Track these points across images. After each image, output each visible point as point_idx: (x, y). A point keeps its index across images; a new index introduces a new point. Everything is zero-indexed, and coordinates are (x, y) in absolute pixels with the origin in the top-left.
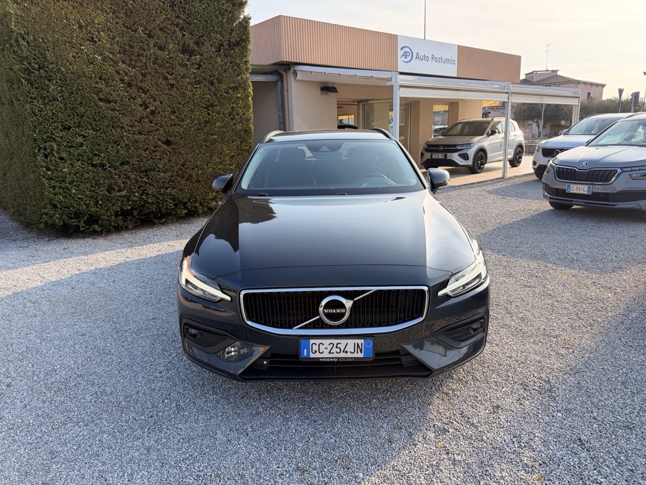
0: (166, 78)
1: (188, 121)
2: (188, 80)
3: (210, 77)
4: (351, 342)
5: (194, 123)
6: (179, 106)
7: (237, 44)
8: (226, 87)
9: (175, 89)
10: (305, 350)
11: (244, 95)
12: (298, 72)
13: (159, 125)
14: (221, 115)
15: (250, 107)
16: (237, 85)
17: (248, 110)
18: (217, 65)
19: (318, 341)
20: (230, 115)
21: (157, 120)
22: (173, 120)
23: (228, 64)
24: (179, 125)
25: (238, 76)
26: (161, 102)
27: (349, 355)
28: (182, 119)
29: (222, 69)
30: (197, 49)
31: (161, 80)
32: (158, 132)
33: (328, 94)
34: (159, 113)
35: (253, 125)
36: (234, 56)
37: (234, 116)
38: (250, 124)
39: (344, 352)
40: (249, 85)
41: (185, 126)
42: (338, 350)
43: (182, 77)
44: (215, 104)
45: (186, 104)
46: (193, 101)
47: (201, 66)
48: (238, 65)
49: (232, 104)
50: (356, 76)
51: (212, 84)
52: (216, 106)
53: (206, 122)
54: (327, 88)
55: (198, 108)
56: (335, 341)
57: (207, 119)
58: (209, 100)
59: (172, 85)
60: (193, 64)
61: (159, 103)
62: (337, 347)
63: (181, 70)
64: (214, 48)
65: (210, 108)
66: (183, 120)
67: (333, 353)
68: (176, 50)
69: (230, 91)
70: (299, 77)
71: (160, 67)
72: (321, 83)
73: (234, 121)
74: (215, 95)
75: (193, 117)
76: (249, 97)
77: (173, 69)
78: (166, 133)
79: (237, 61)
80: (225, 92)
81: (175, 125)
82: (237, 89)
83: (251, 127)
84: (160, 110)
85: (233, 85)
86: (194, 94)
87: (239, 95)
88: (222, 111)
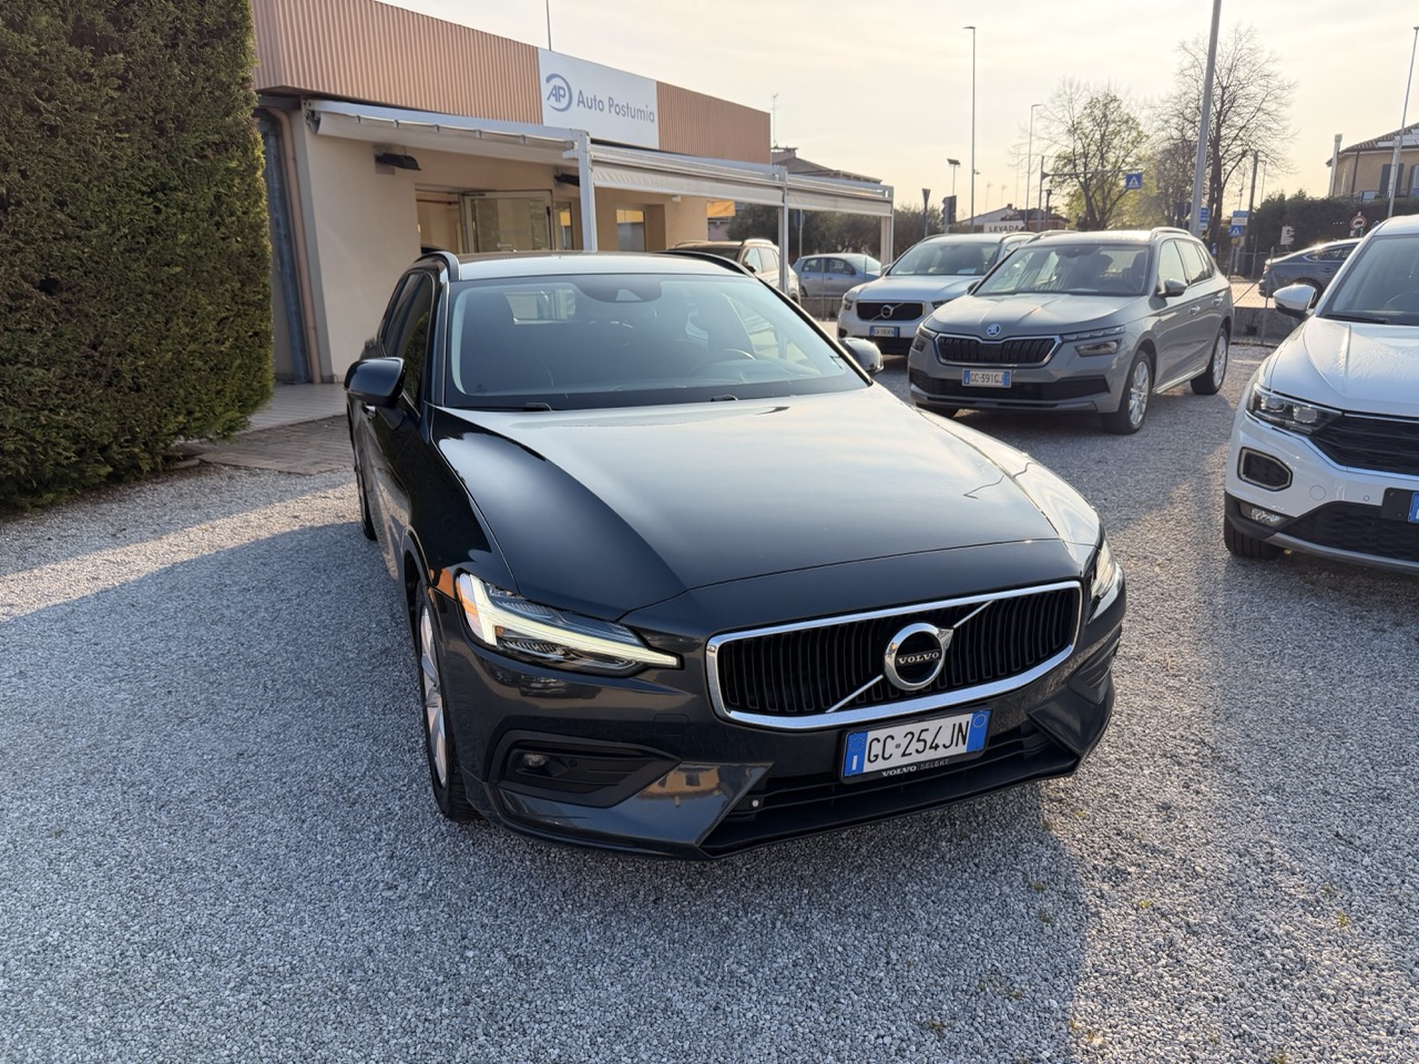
0: (32, 109)
1: (104, 227)
2: (96, 118)
3: (156, 113)
4: (948, 723)
5: (118, 234)
6: (76, 186)
7: (218, 33)
8: (199, 141)
9: (62, 142)
10: (855, 758)
11: (244, 165)
12: (323, 117)
13: (21, 236)
14: (187, 215)
15: (260, 195)
16: (227, 139)
17: (256, 202)
18: (172, 82)
19: (881, 733)
20: (212, 215)
21: (15, 224)
22: (61, 225)
23: (200, 83)
24: (79, 238)
25: (228, 114)
26: (24, 174)
27: (941, 753)
28: (87, 222)
29: (185, 95)
30: (116, 35)
31: (20, 112)
32: (20, 255)
33: (393, 173)
34: (19, 203)
35: (270, 239)
36: (213, 62)
37: (220, 216)
38: (262, 237)
39: (931, 747)
40: (256, 139)
41: (95, 240)
42: (920, 746)
43: (81, 110)
44: (172, 184)
45: (96, 183)
46: (113, 174)
47: (130, 81)
48: (225, 88)
49: (216, 185)
50: (481, 133)
51: (162, 132)
52: (175, 189)
53: (151, 231)
54: (391, 159)
55: (127, 195)
56: (916, 727)
57: (154, 224)
58: (155, 176)
59: (53, 130)
60: (106, 76)
61: (17, 176)
62: (919, 740)
63: (81, 93)
64: (162, 38)
65: (160, 195)
66: (88, 227)
67: (910, 754)
68: (58, 32)
69: (209, 153)
70: (324, 128)
71: (14, 75)
72: (376, 146)
73: (223, 229)
74: (173, 162)
75: (115, 217)
76: (258, 169)
77: (51, 84)
78: (42, 258)
79: (223, 77)
80: (197, 156)
81: (66, 237)
82: (227, 150)
83: (266, 247)
84: (23, 196)
85: (216, 138)
86: (114, 157)
87: (233, 164)
88: (192, 203)
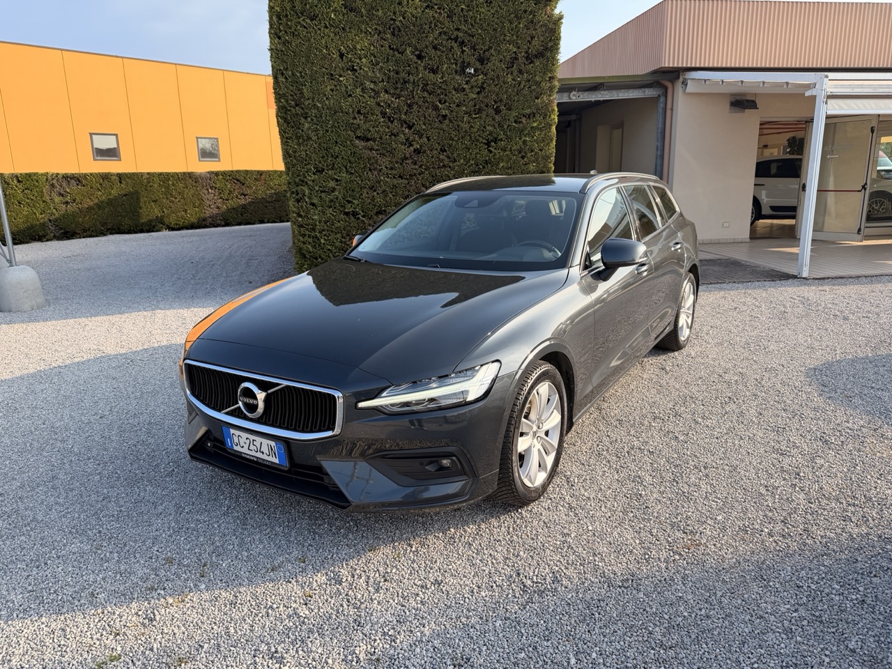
0: (436, 108)
1: (462, 161)
2: (464, 109)
3: (496, 102)
4: (266, 442)
5: (469, 164)
6: (451, 142)
7: (540, 55)
8: (517, 114)
9: (447, 121)
10: (228, 439)
11: (543, 124)
12: (689, 82)
13: (423, 167)
14: (507, 153)
15: (552, 140)
16: (535, 111)
17: (548, 144)
18: (507, 85)
19: (237, 433)
20: (520, 152)
21: (421, 161)
22: (442, 161)
23: (523, 84)
24: (450, 167)
25: (537, 98)
26: (428, 139)
27: (265, 457)
28: (454, 159)
29: (513, 91)
30: (480, 67)
31: (430, 110)
32: (422, 175)
33: (744, 112)
34: (425, 152)
35: (554, 164)
36: (532, 71)
37: (525, 153)
38: (550, 163)
39: (260, 451)
40: (553, 110)
41: (456, 168)
42: (255, 448)
43: (458, 106)
44: (499, 138)
45: (461, 140)
46: (470, 135)
47: (484, 89)
48: (538, 84)
49: (525, 136)
51: (498, 111)
52: (501, 140)
53: (486, 162)
54: (742, 102)
55: (475, 145)
56: (252, 437)
57: (487, 158)
58: (491, 133)
59: (445, 117)
60: (472, 87)
61: (426, 140)
62: (253, 444)
63: (457, 97)
64: (504, 64)
65: (493, 144)
66: (455, 161)
67: (251, 450)
68: (452, 71)
69: (524, 120)
70: (691, 88)
71: (430, 94)
73: (526, 159)
74: (500, 126)
75: (468, 156)
76: (552, 125)
77: (446, 95)
78: (433, 177)
79: (538, 78)
80: (515, 122)
81: (444, 166)
82: (534, 116)
83: (551, 168)
84: (427, 149)
85: (528, 111)
86: (471, 126)
87: (535, 124)
88: (509, 147)
